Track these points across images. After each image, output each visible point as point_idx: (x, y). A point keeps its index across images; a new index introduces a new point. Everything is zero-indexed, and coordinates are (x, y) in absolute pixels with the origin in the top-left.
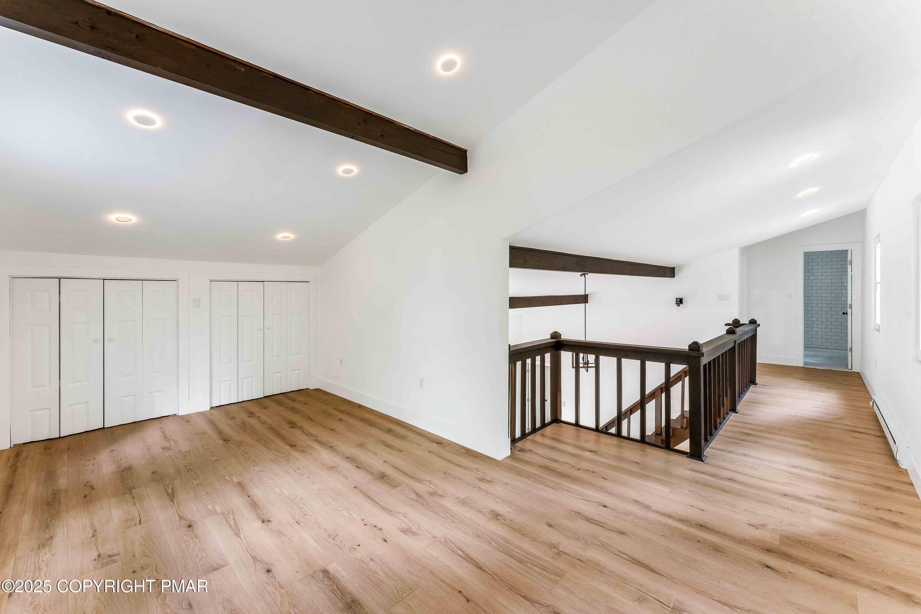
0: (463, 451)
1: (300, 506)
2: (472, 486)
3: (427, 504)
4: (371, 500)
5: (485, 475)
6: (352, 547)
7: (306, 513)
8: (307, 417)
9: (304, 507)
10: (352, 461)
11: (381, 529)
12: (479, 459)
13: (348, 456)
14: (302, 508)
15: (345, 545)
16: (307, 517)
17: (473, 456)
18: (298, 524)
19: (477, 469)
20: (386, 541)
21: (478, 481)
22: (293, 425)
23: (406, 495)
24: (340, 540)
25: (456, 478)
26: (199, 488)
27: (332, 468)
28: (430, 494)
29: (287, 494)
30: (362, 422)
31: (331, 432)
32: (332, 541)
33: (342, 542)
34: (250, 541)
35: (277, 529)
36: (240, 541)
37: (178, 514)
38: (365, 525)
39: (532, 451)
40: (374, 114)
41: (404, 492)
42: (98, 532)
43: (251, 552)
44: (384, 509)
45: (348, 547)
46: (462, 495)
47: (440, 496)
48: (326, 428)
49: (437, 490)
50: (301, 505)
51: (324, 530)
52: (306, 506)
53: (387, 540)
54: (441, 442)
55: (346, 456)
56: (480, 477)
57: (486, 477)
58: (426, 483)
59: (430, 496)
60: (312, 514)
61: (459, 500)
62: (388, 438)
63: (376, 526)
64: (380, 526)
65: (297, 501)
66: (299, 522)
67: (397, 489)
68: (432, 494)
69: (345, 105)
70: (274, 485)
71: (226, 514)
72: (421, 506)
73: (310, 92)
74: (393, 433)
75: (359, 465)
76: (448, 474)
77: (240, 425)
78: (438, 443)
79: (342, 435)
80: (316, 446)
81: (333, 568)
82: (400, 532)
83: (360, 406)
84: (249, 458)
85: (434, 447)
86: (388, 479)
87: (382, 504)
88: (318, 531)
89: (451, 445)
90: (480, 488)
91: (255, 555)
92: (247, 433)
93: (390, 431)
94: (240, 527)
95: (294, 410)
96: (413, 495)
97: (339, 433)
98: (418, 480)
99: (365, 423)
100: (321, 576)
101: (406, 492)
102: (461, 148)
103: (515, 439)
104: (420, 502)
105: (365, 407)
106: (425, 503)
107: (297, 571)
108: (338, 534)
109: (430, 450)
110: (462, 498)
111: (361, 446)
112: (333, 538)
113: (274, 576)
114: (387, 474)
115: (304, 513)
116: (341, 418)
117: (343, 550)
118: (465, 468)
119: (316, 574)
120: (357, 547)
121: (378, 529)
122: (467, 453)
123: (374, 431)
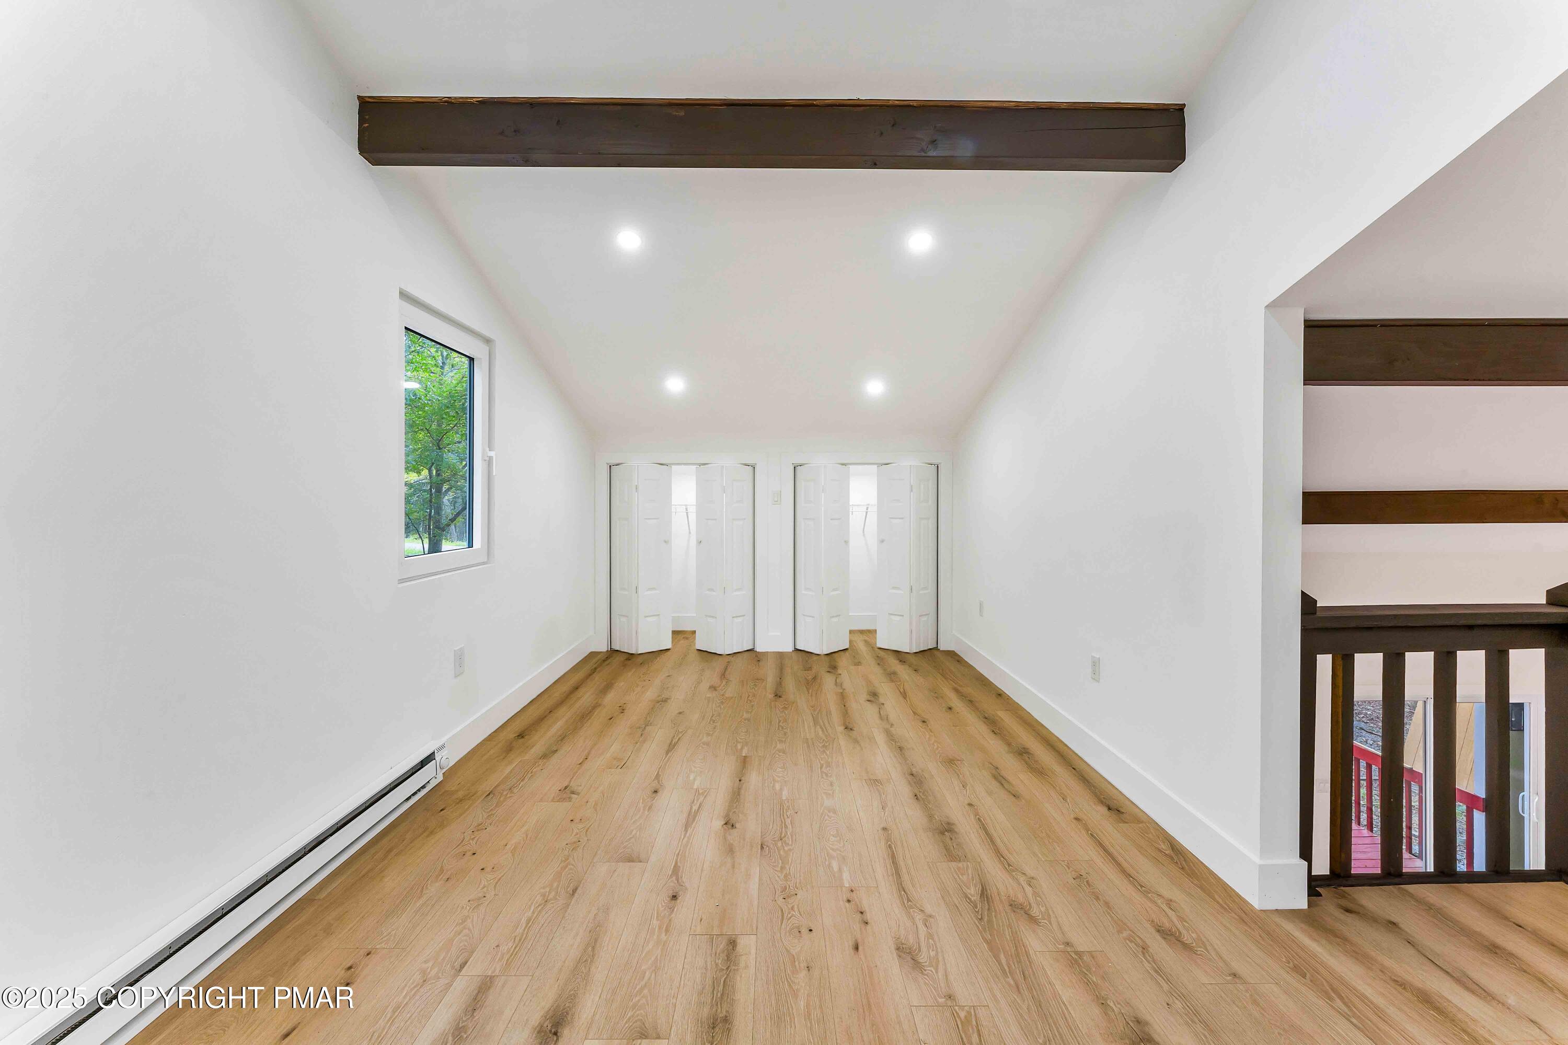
0: (1163, 847)
1: (785, 823)
2: (1125, 934)
3: (990, 921)
4: (893, 862)
5: (1184, 926)
6: (798, 927)
7: (785, 836)
8: (902, 690)
9: (790, 827)
10: (915, 783)
11: (867, 923)
12: (1196, 882)
13: (914, 772)
14: (786, 827)
15: (792, 916)
16: (779, 844)
17: (1183, 868)
18: (762, 848)
19: (1171, 903)
20: (856, 948)
21: (1153, 931)
22: (873, 696)
23: (961, 884)
24: (791, 906)
25: (1098, 897)
27: (875, 783)
28: (1011, 905)
29: (784, 798)
30: (985, 722)
31: (921, 724)
32: (780, 901)
33: (792, 909)
34: (692, 843)
35: (731, 842)
36: (683, 837)
37: (658, 772)
38: (849, 901)
39: (1400, 928)
40: (915, 104)
41: (962, 875)
42: (587, 760)
43: (680, 860)
44: (901, 889)
45: (793, 924)
46: (1082, 942)
47: (1033, 920)
48: (916, 716)
49: (1034, 905)
50: (788, 821)
51: (786, 876)
52: (792, 827)
53: (860, 948)
54: (1120, 809)
55: (911, 771)
56: (1167, 925)
57: (1184, 932)
58: (1022, 879)
59: (1008, 908)
60: (790, 843)
61: (1069, 949)
62: (1011, 765)
63: (862, 913)
64: (868, 916)
65: (788, 814)
66: (765, 847)
67: (954, 864)
68: (1015, 906)
69: (854, 108)
70: (779, 777)
71: (699, 794)
72: (974, 919)
73: (787, 108)
74: (1027, 759)
75: (921, 794)
76: (1087, 882)
77: (808, 680)
78: (1111, 806)
79: (933, 734)
80: (880, 738)
81: (748, 945)
82: (893, 947)
83: (1000, 695)
84: (782, 728)
85: (1097, 815)
86: (951, 839)
87: (905, 877)
88: (776, 872)
89: (1142, 822)
90: (1144, 949)
91: (680, 867)
92: (809, 693)
93: (1023, 753)
94: (697, 817)
95: (892, 676)
96: (973, 892)
97: (930, 730)
98: (1009, 867)
99: (988, 725)
100: (722, 946)
101: (965, 878)
102: (1164, 104)
103: (1348, 875)
104: (978, 912)
105: (1009, 698)
106: (986, 919)
107: (701, 920)
108: (796, 894)
109: (1081, 816)
110: (1081, 949)
111: (950, 762)
112: (785, 896)
113: (672, 909)
114: (956, 830)
115: (780, 837)
116: (952, 705)
117: (782, 924)
118: (1141, 887)
119: (719, 939)
120: (804, 931)
121: (863, 920)
122: (1172, 858)
123: (994, 745)
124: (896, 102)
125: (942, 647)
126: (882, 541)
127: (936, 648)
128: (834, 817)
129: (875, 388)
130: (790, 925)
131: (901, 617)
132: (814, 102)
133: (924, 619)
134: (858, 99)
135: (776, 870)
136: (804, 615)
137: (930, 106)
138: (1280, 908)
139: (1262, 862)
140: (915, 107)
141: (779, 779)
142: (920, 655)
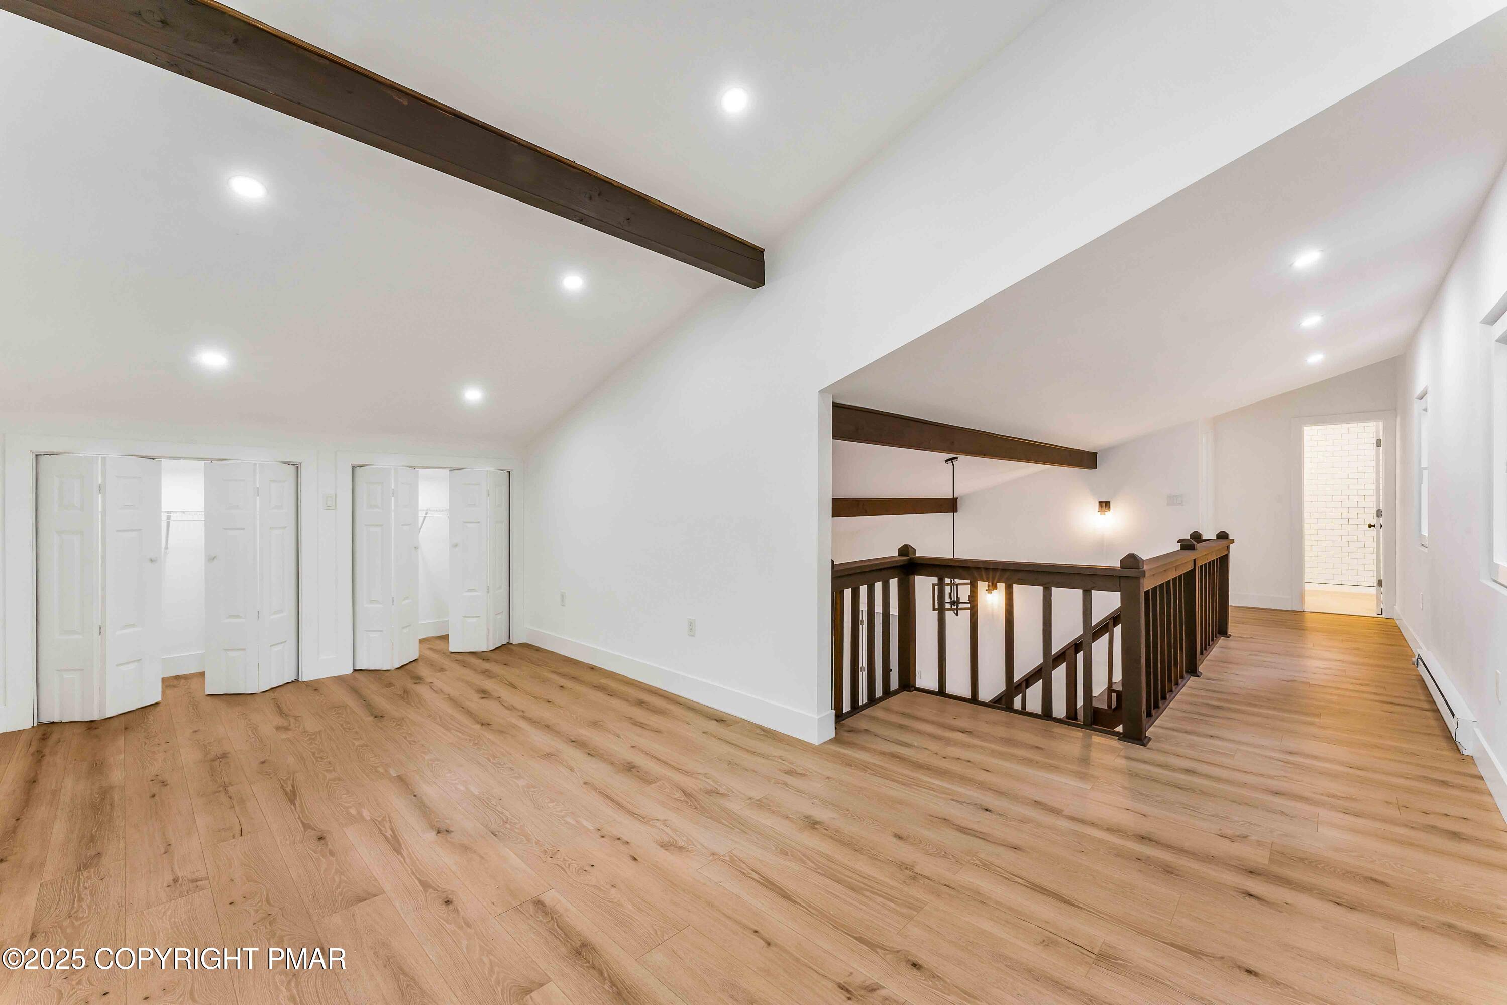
0: (758, 732)
1: (498, 811)
2: (773, 781)
3: (701, 807)
4: (612, 801)
5: (794, 766)
6: (581, 869)
7: (508, 820)
8: (507, 683)
9: (505, 812)
10: (580, 746)
11: (628, 843)
12: (784, 743)
13: (573, 740)
14: (501, 813)
15: (569, 865)
16: (508, 826)
17: (774, 739)
18: (495, 835)
19: (781, 758)
20: (635, 859)
21: (783, 775)
22: (484, 694)
23: (668, 795)
24: (562, 859)
25: (747, 770)
26: (334, 784)
27: (548, 757)
28: (706, 793)
29: (477, 794)
30: (598, 691)
31: (547, 705)
32: (550, 861)
33: (565, 861)
34: (417, 860)
35: (460, 843)
36: (402, 860)
37: (302, 822)
38: (602, 837)
39: (870, 732)
41: (664, 790)
42: (173, 847)
43: (420, 876)
44: (633, 815)
46: (756, 794)
47: (723, 796)
48: (537, 699)
49: (718, 788)
50: (499, 808)
51: (537, 844)
52: (508, 811)
53: (637, 858)
54: (723, 719)
55: (571, 739)
56: (787, 769)
57: (795, 769)
58: (700, 777)
59: (707, 796)
60: (517, 822)
61: (753, 802)
62: (639, 714)
63: (619, 839)
64: (626, 839)
65: (494, 803)
66: (496, 833)
67: (653, 786)
68: (709, 793)
69: (568, 167)
70: (454, 781)
71: (379, 822)
72: (692, 810)
74: (647, 707)
75: (591, 752)
76: (736, 764)
77: (401, 696)
78: (718, 719)
79: (564, 709)
80: (523, 724)
81: (551, 897)
82: (658, 847)
83: (593, 668)
84: (415, 742)
85: (712, 726)
86: (638, 772)
87: (630, 806)
88: (527, 845)
89: (739, 722)
90: (786, 784)
91: (426, 881)
92: (413, 706)
93: (640, 703)
94: (401, 840)
95: (486, 673)
96: (678, 795)
97: (559, 706)
98: (686, 773)
99: (601, 692)
100: (532, 910)
101: (667, 790)
102: (755, 245)
103: (842, 714)
104: (691, 805)
105: (601, 669)
106: (698, 806)
107: (493, 904)
108: (558, 851)
109: (706, 730)
110: (758, 798)
111: (595, 724)
112: (550, 856)
113: (456, 909)
114: (637, 765)
115: (504, 821)
116: (561, 684)
117: (566, 873)
118: (762, 756)
119: (524, 906)
120: (589, 868)
121: (624, 842)
122: (765, 735)
123: (615, 703)
124: (603, 177)
125: (515, 640)
126: (456, 545)
127: (508, 643)
128: (537, 791)
129: (473, 395)
130: (574, 870)
131: (477, 618)
132: (538, 149)
133: (499, 617)
134: (574, 162)
135: (525, 844)
136: (366, 631)
137: (625, 190)
138: (825, 741)
139: (819, 717)
140: (615, 186)
141: (456, 782)
142: (496, 651)
